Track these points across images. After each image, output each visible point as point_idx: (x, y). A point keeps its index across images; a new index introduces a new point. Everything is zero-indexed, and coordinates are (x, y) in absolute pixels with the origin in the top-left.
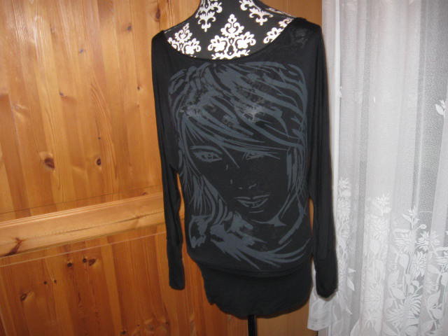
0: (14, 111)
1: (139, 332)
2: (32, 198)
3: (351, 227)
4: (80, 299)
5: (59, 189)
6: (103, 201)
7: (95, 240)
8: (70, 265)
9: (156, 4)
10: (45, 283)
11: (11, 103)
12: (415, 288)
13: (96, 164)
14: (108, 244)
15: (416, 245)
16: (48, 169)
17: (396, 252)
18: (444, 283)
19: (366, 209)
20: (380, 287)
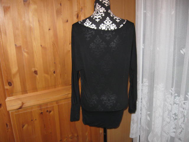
0: (23, 52)
1: (67, 140)
2: (28, 86)
3: (148, 96)
4: (45, 127)
5: (39, 83)
6: (55, 87)
7: (51, 102)
8: (42, 113)
9: (77, 12)
10: (32, 120)
11: (22, 49)
12: (173, 118)
13: (53, 73)
14: (56, 105)
15: (174, 102)
16: (35, 75)
17: (167, 104)
18: (185, 114)
19: (154, 89)
20: (161, 118)
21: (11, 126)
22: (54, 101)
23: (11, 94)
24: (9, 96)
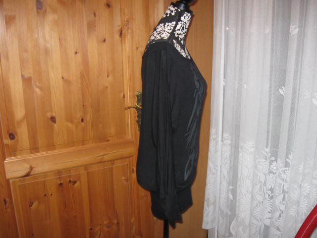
0: (34, 87)
1: (100, 229)
2: (41, 141)
3: (231, 161)
4: (66, 207)
5: (58, 136)
6: (83, 144)
7: (77, 168)
8: (61, 184)
9: (120, 28)
10: (45, 195)
11: (33, 82)
12: (269, 195)
13: (80, 121)
14: (84, 171)
15: (269, 169)
16: (52, 123)
17: (258, 173)
19: (240, 150)
20: (249, 196)
21: (11, 203)
22: (81, 166)
23: (13, 152)
24: (11, 156)
